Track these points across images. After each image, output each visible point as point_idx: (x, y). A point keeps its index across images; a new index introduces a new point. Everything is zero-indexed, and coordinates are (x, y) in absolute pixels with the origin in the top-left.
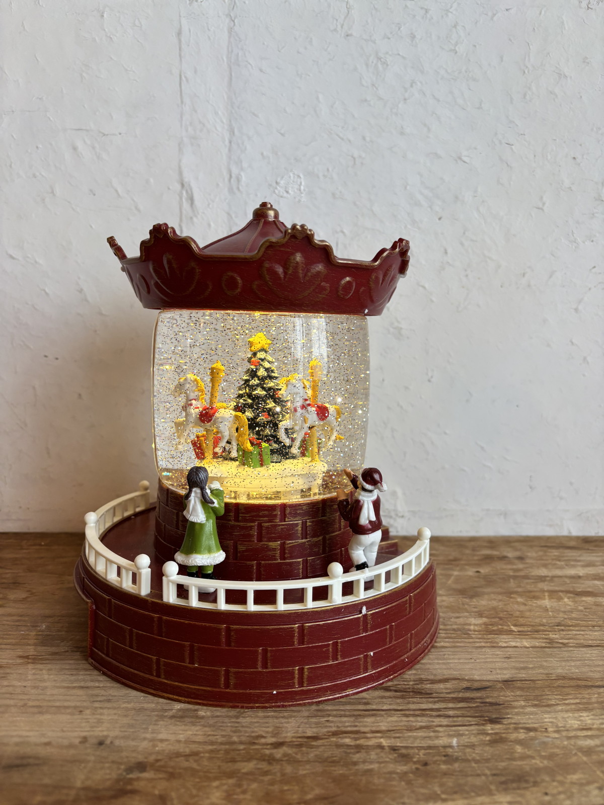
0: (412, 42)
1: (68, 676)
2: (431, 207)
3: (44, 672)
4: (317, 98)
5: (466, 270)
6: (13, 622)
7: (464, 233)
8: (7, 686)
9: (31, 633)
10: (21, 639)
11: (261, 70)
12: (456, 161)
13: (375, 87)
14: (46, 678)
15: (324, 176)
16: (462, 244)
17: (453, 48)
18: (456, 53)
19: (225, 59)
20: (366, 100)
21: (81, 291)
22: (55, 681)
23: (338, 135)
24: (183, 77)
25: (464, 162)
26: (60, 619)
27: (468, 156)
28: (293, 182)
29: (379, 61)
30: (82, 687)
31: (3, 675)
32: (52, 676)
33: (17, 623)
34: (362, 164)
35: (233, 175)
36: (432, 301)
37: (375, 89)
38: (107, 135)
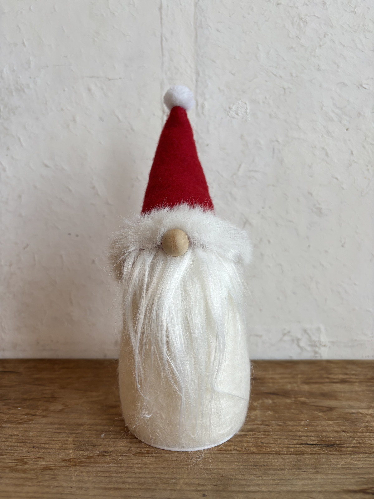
0: (324, 7)
1: (103, 478)
2: (340, 122)
3: (85, 474)
4: (258, 48)
5: (367, 166)
6: (55, 429)
7: (365, 139)
8: (57, 487)
9: (70, 439)
10: (63, 445)
11: (218, 30)
12: (359, 87)
13: (298, 38)
14: (86, 480)
15: (263, 102)
16: (364, 147)
17: (353, 10)
18: (355, 13)
19: (192, 24)
20: (292, 48)
21: (94, 188)
22: (94, 482)
23: (273, 73)
24: (164, 38)
25: (365, 88)
26: (90, 427)
27: (368, 84)
28: (241, 107)
29: (301, 20)
30: (116, 489)
31: (53, 477)
32: (91, 478)
33: (59, 431)
34: (290, 92)
35: (199, 104)
36: (343, 188)
37: (298, 40)
38: (112, 80)
